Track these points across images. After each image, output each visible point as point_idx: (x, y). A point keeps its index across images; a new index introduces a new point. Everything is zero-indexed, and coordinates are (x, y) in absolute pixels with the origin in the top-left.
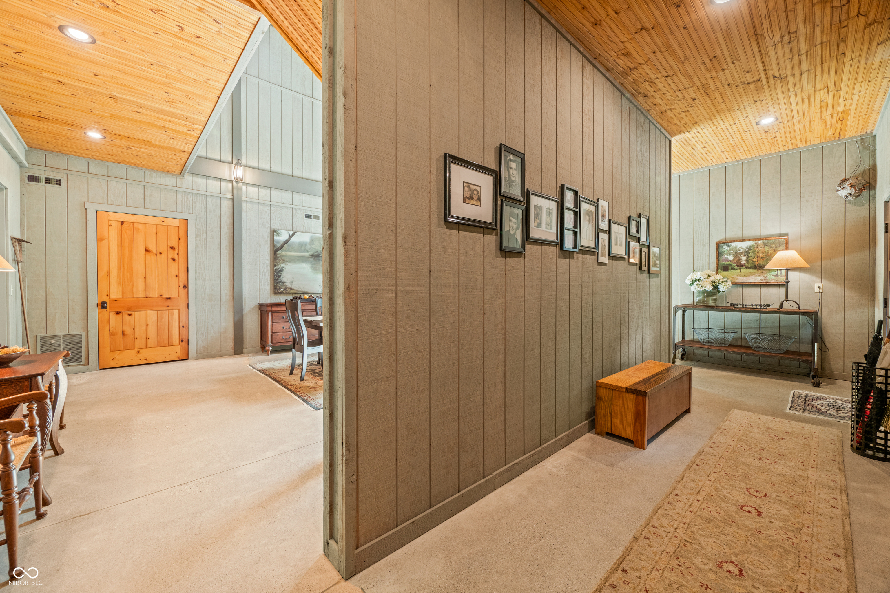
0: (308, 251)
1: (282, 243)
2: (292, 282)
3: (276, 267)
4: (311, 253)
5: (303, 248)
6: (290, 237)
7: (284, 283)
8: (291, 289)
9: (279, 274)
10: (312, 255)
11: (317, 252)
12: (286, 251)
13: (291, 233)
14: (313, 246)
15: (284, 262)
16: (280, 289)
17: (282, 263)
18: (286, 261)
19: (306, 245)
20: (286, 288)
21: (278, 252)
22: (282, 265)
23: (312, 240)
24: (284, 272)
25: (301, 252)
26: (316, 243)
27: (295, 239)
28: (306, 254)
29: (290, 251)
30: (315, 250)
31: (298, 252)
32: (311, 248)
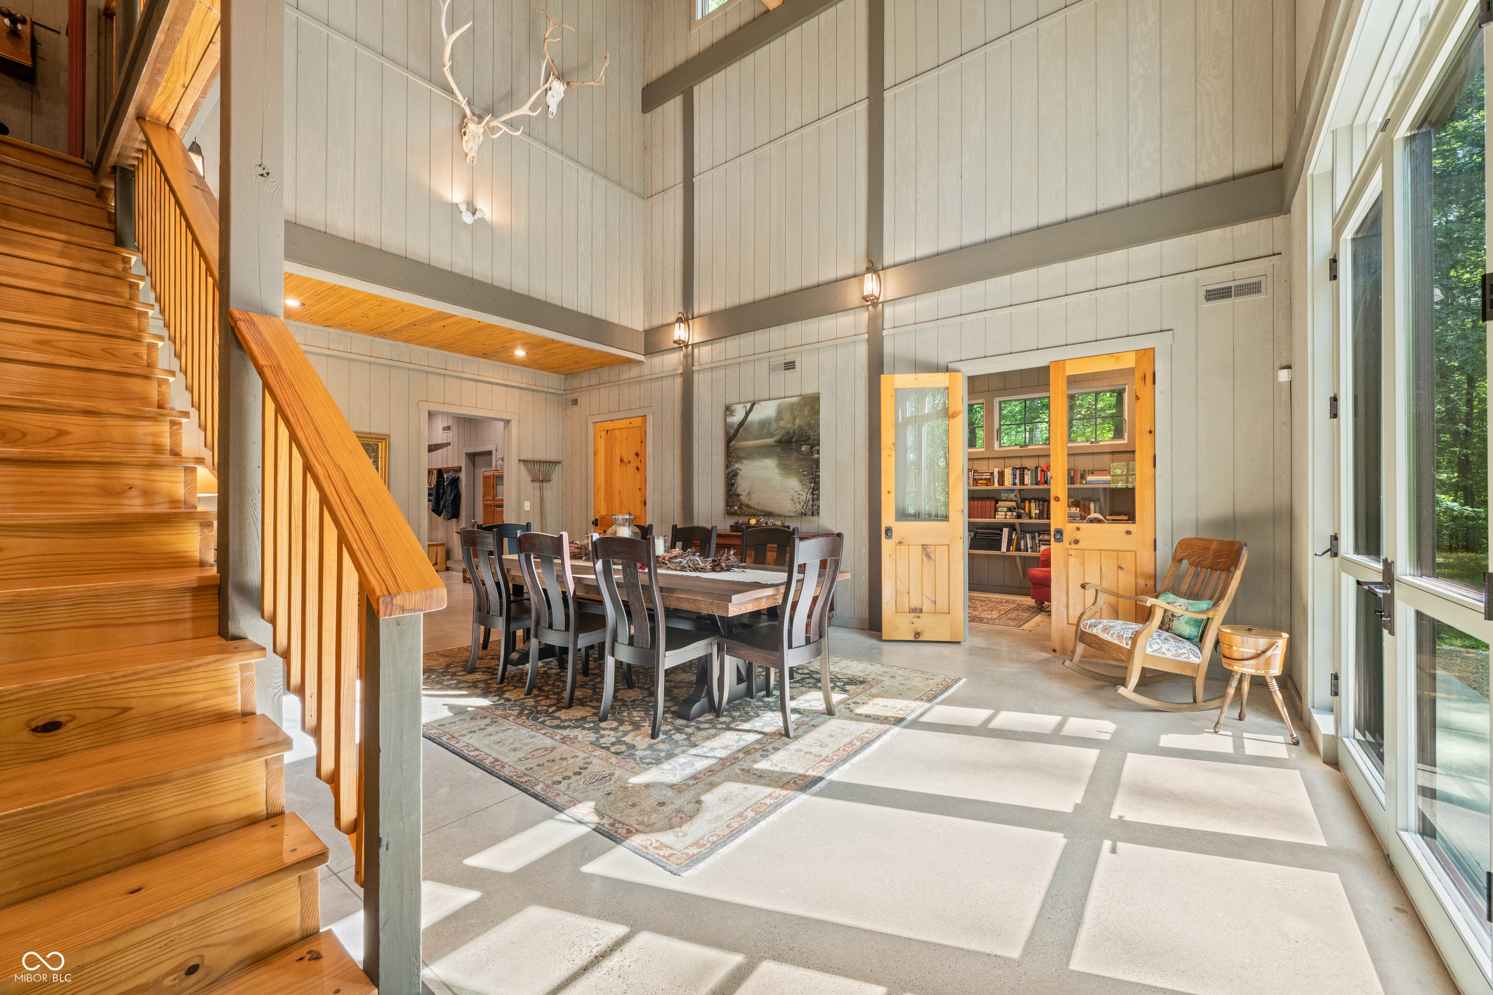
0: (772, 435)
1: (736, 426)
2: (749, 493)
3: (729, 470)
4: (776, 438)
5: (765, 431)
6: (748, 414)
7: (738, 495)
8: (748, 506)
9: (733, 481)
10: (779, 442)
11: (788, 433)
12: (741, 440)
13: (749, 406)
14: (782, 424)
15: (739, 459)
16: (733, 506)
17: (736, 462)
18: (742, 458)
19: (770, 424)
20: (741, 505)
21: (731, 444)
22: (737, 465)
23: (780, 412)
25: (763, 438)
26: (787, 416)
27: (754, 417)
28: (770, 441)
29: (747, 440)
30: (783, 431)
31: (758, 439)
32: (780, 427)
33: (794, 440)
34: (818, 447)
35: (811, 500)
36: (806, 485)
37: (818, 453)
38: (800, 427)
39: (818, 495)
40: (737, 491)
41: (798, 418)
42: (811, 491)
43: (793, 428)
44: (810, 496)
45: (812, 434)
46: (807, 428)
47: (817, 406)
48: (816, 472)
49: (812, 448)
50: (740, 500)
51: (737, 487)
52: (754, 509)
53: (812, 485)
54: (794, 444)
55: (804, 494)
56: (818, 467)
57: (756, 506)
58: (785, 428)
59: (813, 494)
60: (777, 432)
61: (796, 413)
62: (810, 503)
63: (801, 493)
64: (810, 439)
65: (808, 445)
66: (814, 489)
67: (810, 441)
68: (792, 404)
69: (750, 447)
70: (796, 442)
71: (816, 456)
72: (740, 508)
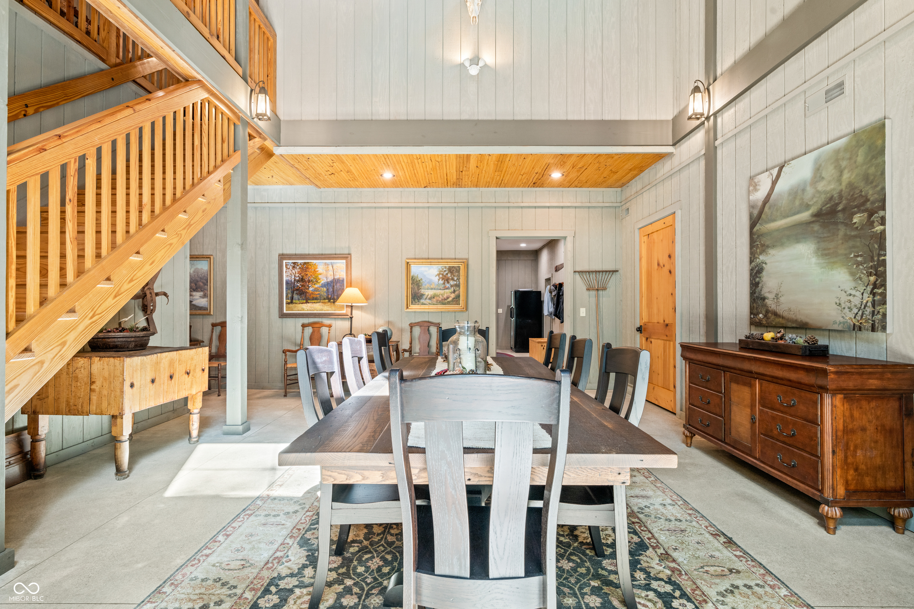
0: (808, 207)
1: (760, 204)
2: (777, 295)
3: (754, 264)
4: (813, 210)
5: (797, 203)
6: (774, 183)
7: (764, 299)
8: (776, 314)
9: (757, 279)
10: (818, 215)
11: (831, 198)
12: (766, 223)
13: (775, 172)
15: (764, 248)
16: (758, 314)
17: (761, 253)
18: (768, 247)
19: (804, 190)
20: (767, 312)
21: (757, 228)
22: (762, 258)
23: (818, 170)
24: (764, 273)
25: (794, 214)
26: (829, 172)
27: (782, 186)
28: (805, 216)
29: (774, 220)
30: (823, 196)
31: (788, 217)
32: (818, 192)
33: (840, 208)
34: (881, 213)
35: (869, 304)
36: (860, 279)
37: (883, 221)
38: (851, 186)
39: (884, 295)
40: (762, 293)
41: (846, 171)
42: (869, 289)
43: (839, 188)
44: (868, 298)
45: (871, 192)
46: (862, 184)
47: (880, 142)
48: (879, 255)
49: (871, 215)
50: (765, 306)
51: (762, 287)
52: (783, 318)
53: (872, 278)
54: (840, 215)
55: (858, 294)
56: (882, 247)
57: (785, 314)
58: (825, 192)
59: (874, 294)
60: (815, 200)
61: (844, 164)
62: (869, 310)
63: (853, 292)
64: (867, 200)
65: (863, 211)
66: (875, 286)
67: (868, 205)
68: (837, 152)
69: (778, 230)
70: (844, 210)
71: (879, 228)
72: (765, 316)
